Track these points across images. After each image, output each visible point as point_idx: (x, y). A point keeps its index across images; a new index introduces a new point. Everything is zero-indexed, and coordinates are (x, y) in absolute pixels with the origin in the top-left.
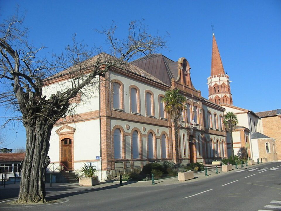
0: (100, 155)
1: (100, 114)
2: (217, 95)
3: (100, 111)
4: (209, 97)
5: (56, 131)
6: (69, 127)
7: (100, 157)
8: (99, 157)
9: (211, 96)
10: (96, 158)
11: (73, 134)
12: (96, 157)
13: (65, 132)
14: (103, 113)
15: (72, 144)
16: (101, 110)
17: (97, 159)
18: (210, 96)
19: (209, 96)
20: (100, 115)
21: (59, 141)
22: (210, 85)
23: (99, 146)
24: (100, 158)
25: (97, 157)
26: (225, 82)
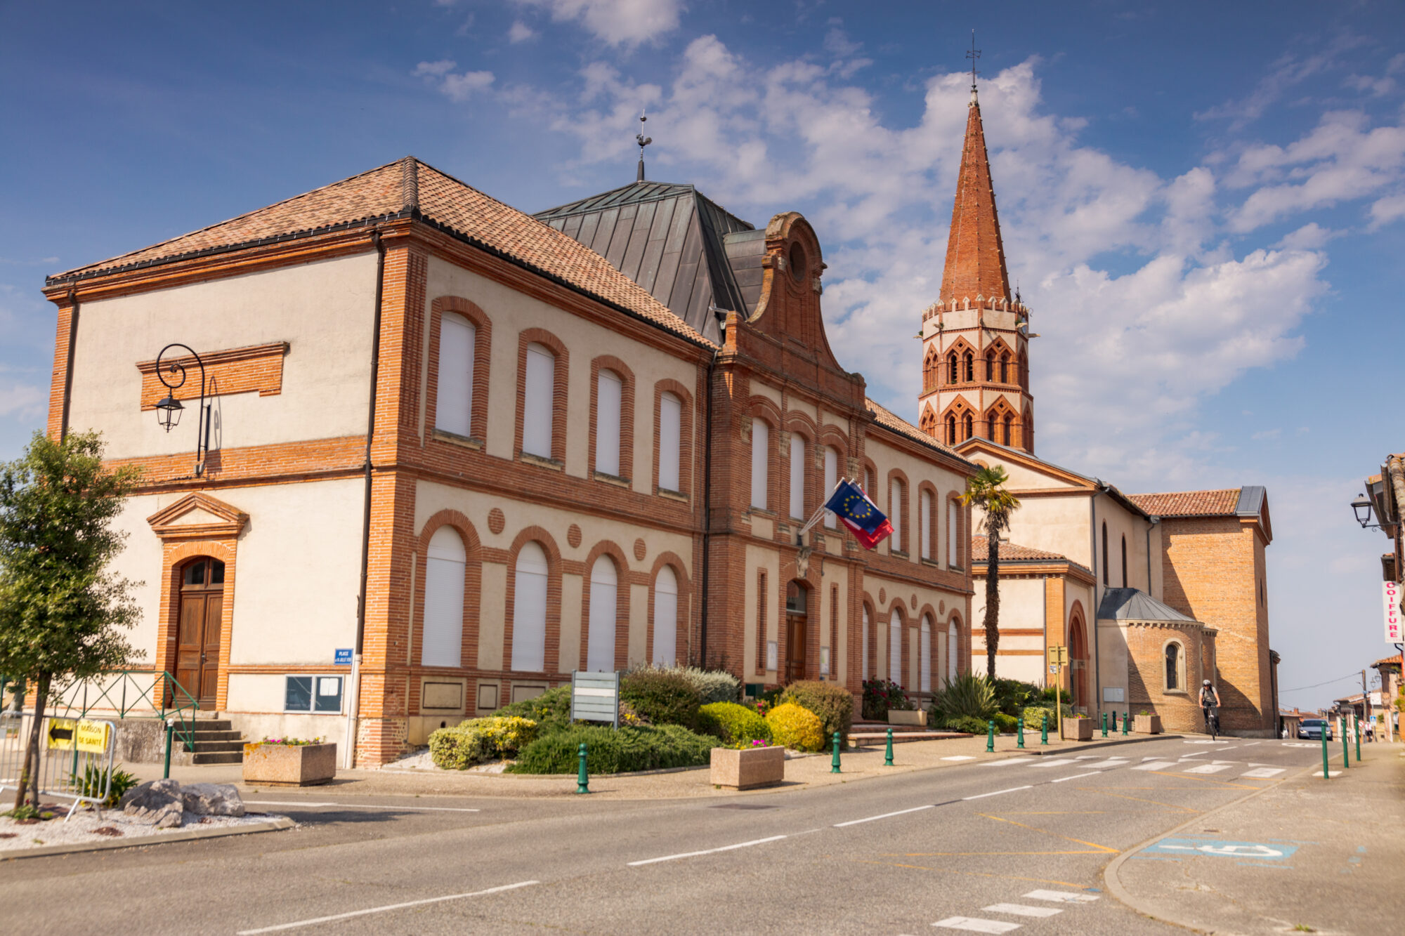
0: (353, 645)
1: (368, 455)
2: (965, 394)
3: (370, 441)
4: (923, 404)
5: (150, 521)
6: (217, 508)
7: (354, 651)
8: (350, 652)
9: (932, 400)
10: (337, 656)
11: (233, 541)
12: (338, 652)
13: (195, 529)
14: (385, 453)
15: (226, 586)
16: (376, 438)
17: (342, 660)
18: (929, 399)
19: (922, 398)
20: (369, 461)
21: (165, 568)
22: (931, 344)
23: (356, 602)
24: (356, 657)
25: (343, 651)
26: (1004, 336)
